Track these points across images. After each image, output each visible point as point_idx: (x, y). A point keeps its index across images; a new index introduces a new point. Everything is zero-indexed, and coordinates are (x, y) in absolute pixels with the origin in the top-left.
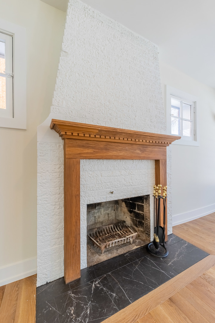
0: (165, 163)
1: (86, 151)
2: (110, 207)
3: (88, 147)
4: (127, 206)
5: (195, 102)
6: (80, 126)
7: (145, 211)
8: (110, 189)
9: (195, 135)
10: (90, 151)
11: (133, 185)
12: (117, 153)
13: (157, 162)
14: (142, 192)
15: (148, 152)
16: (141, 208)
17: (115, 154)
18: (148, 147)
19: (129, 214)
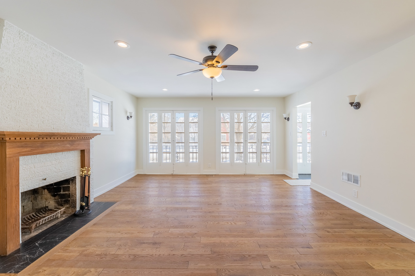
0: (89, 152)
1: (25, 150)
2: (26, 199)
3: (26, 147)
4: (50, 192)
5: (112, 102)
6: (26, 134)
7: (71, 190)
8: (42, 177)
9: (112, 126)
10: (28, 149)
11: (62, 171)
12: (51, 148)
13: (83, 152)
14: (70, 175)
15: (76, 145)
16: (68, 189)
17: (50, 150)
18: (76, 142)
19: (53, 198)
